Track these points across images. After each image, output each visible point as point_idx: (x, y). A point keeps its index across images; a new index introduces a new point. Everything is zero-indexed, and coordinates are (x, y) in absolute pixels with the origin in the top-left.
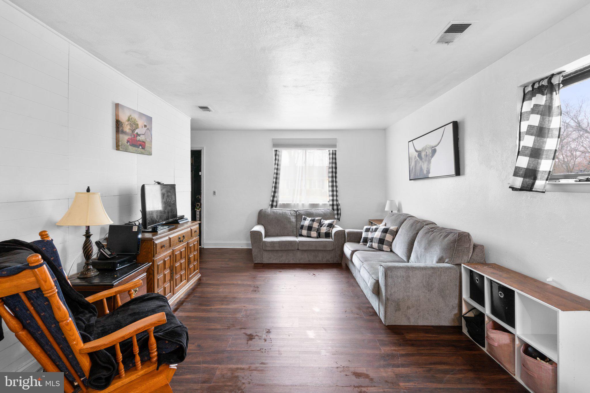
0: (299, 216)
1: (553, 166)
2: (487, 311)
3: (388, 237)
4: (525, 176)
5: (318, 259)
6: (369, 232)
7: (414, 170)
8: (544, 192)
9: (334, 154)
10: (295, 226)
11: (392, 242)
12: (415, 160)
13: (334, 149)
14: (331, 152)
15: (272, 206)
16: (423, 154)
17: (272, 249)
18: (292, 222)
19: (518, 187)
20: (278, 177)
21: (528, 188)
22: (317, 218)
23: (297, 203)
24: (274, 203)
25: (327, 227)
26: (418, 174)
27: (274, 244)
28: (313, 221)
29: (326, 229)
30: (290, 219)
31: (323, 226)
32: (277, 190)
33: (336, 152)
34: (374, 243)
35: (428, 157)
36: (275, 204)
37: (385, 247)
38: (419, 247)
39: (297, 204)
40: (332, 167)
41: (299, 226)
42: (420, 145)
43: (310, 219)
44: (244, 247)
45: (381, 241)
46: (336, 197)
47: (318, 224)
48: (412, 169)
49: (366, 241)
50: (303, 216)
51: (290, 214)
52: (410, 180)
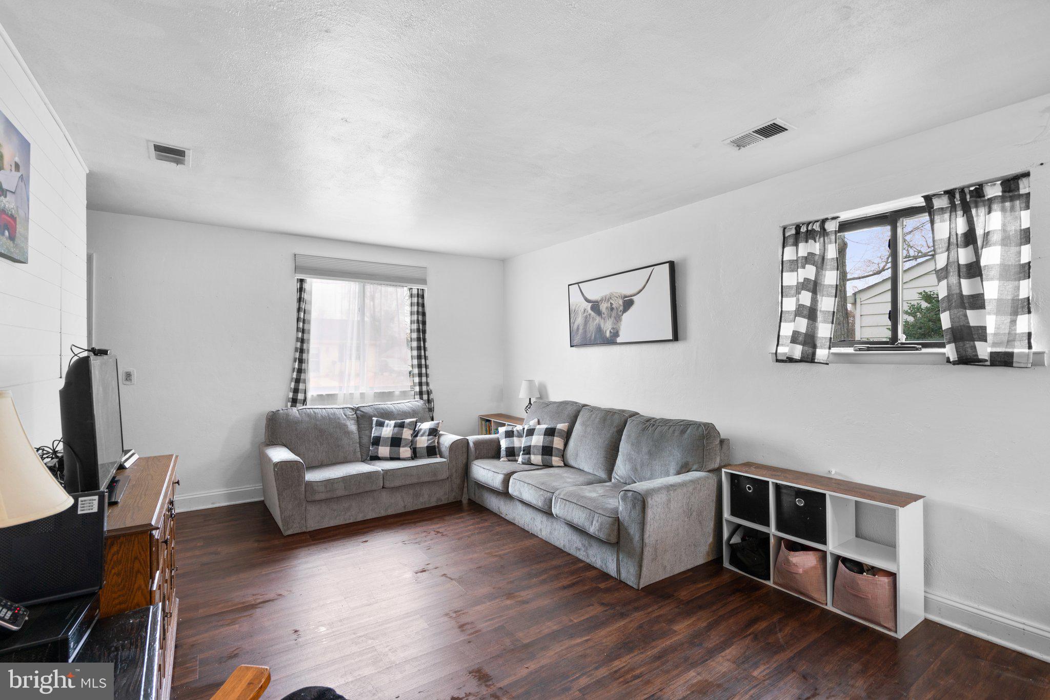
0: (363, 418)
1: (833, 331)
2: (772, 530)
3: (558, 443)
4: (804, 344)
5: (421, 500)
6: (515, 438)
7: (581, 331)
8: (827, 364)
9: (421, 296)
10: (358, 441)
11: (564, 450)
12: (585, 315)
13: (421, 287)
14: (415, 292)
15: (294, 401)
16: (604, 307)
17: (328, 495)
18: (352, 432)
19: (798, 358)
20: (305, 337)
21: (809, 358)
22: (408, 421)
23: (350, 392)
24: (299, 394)
25: (429, 435)
26: (591, 336)
27: (332, 485)
28: (401, 426)
29: (428, 440)
30: (345, 425)
31: (419, 435)
32: (304, 366)
33: (423, 292)
34: (534, 454)
35: (614, 312)
36: (300, 396)
37: (556, 460)
38: (638, 453)
39: (350, 394)
40: (418, 320)
41: (365, 440)
42: (595, 291)
43: (392, 423)
44: (219, 503)
45: (547, 451)
46: (425, 378)
47: (411, 432)
48: (578, 329)
49: (512, 453)
50: (375, 419)
51: (346, 415)
52: (571, 346)
